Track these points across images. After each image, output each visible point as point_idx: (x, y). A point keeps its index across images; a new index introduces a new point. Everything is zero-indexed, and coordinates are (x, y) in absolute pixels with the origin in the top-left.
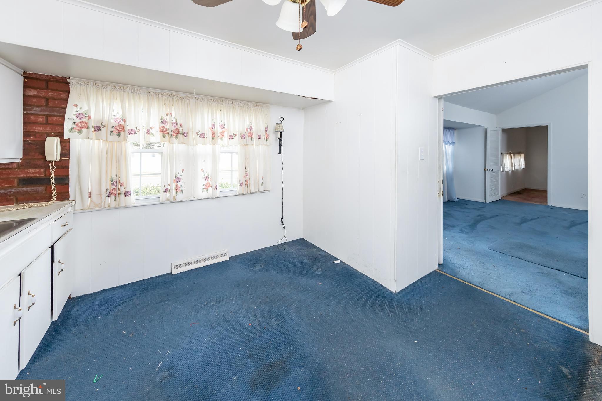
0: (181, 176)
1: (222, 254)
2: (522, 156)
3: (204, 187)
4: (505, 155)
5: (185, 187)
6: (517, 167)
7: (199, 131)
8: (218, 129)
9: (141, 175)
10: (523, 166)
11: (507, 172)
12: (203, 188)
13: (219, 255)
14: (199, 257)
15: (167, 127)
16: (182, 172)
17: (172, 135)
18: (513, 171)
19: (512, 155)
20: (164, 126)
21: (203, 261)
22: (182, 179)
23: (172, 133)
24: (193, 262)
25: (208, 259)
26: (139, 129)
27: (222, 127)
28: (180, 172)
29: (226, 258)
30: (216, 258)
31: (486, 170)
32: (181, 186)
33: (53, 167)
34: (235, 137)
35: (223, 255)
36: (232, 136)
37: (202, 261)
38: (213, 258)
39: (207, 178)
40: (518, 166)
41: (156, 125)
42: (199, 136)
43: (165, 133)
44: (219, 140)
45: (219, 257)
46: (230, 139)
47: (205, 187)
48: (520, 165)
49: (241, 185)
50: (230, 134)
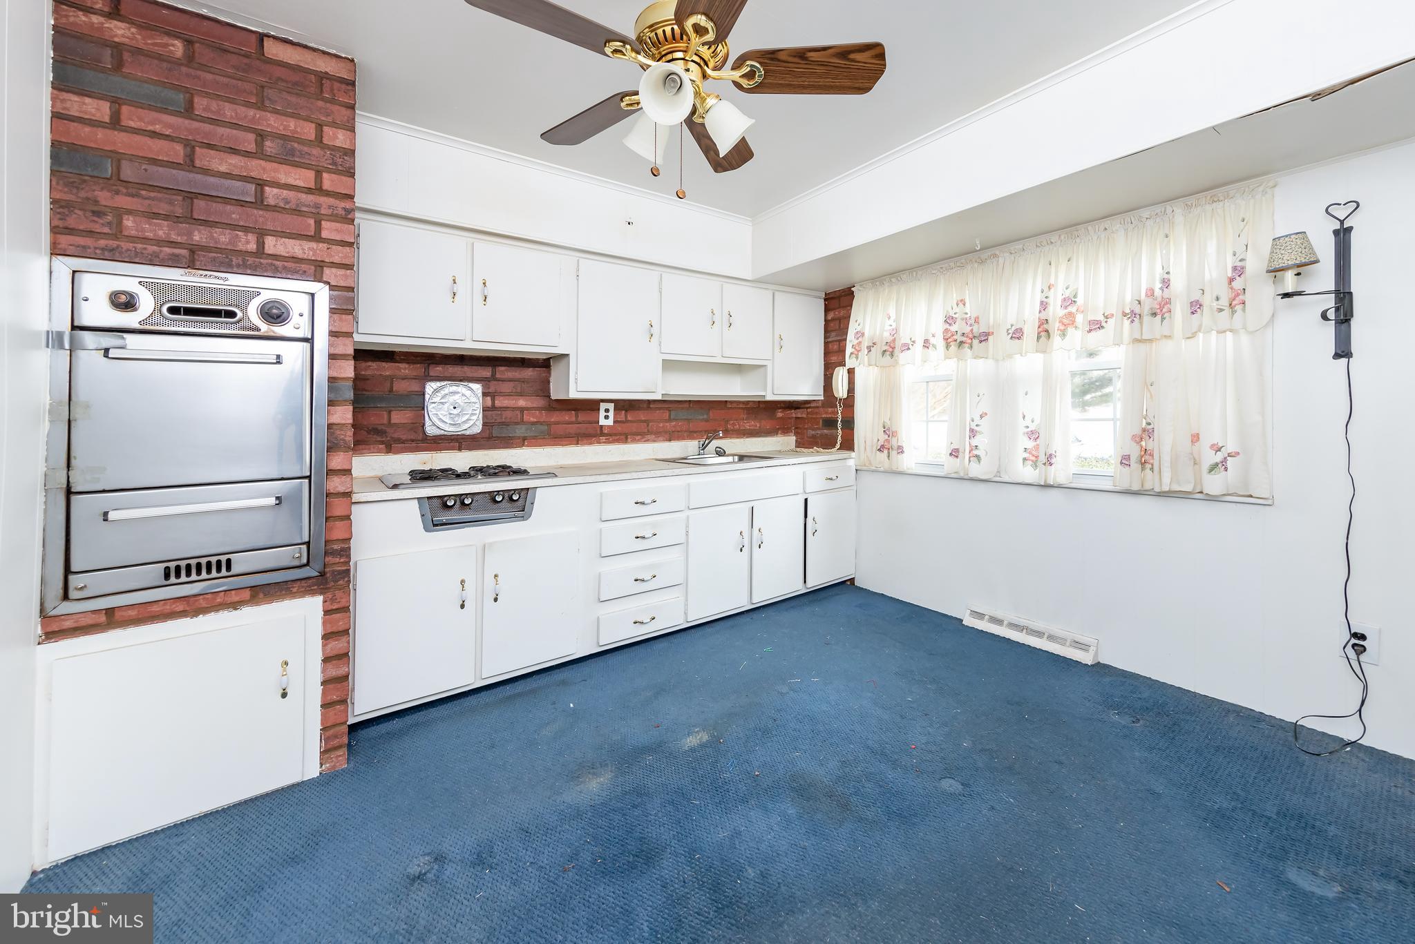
0: (977, 425)
1: (1077, 640)
3: (1026, 455)
5: (985, 450)
7: (1012, 326)
8: (1056, 311)
9: (928, 422)
12: (1024, 456)
13: (1069, 641)
14: (1021, 620)
15: (954, 328)
16: (981, 417)
17: (962, 342)
20: (949, 327)
21: (1027, 633)
22: (981, 433)
23: (964, 339)
24: (1005, 623)
25: (1039, 634)
26: (914, 342)
27: (1070, 301)
28: (977, 418)
29: (1086, 658)
30: (1059, 643)
32: (977, 446)
33: (840, 406)
34: (1106, 322)
35: (1083, 647)
36: (1099, 322)
37: (1025, 631)
38: (1051, 638)
39: (1033, 435)
41: (938, 327)
42: (1010, 335)
43: (949, 340)
44: (1056, 339)
45: (1068, 644)
46: (1090, 331)
47: (1028, 455)
49: (1125, 461)
50: (1091, 317)
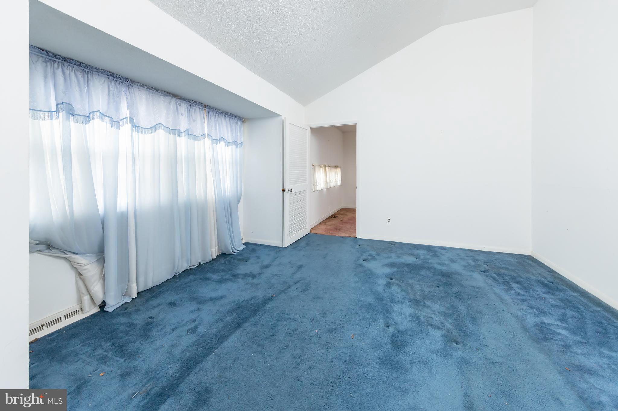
2: (339, 170)
4: (317, 168)
6: (332, 185)
10: (339, 183)
11: (321, 191)
18: (328, 189)
19: (327, 168)
31: (283, 190)
40: (335, 182)
48: (336, 181)
